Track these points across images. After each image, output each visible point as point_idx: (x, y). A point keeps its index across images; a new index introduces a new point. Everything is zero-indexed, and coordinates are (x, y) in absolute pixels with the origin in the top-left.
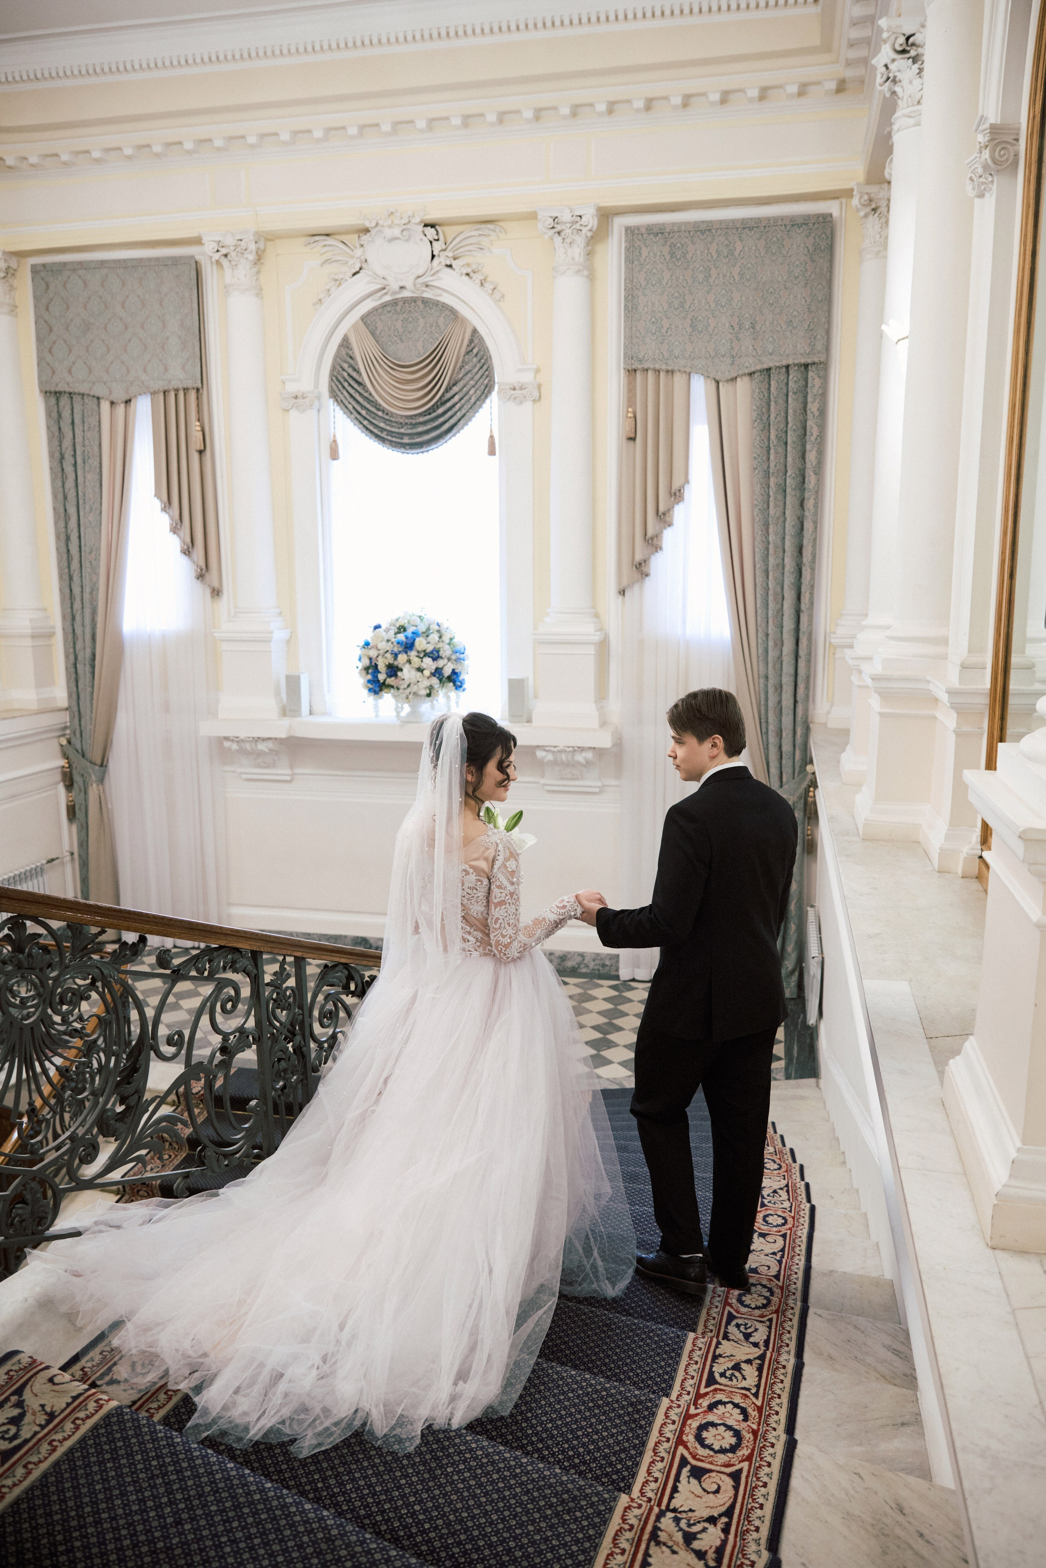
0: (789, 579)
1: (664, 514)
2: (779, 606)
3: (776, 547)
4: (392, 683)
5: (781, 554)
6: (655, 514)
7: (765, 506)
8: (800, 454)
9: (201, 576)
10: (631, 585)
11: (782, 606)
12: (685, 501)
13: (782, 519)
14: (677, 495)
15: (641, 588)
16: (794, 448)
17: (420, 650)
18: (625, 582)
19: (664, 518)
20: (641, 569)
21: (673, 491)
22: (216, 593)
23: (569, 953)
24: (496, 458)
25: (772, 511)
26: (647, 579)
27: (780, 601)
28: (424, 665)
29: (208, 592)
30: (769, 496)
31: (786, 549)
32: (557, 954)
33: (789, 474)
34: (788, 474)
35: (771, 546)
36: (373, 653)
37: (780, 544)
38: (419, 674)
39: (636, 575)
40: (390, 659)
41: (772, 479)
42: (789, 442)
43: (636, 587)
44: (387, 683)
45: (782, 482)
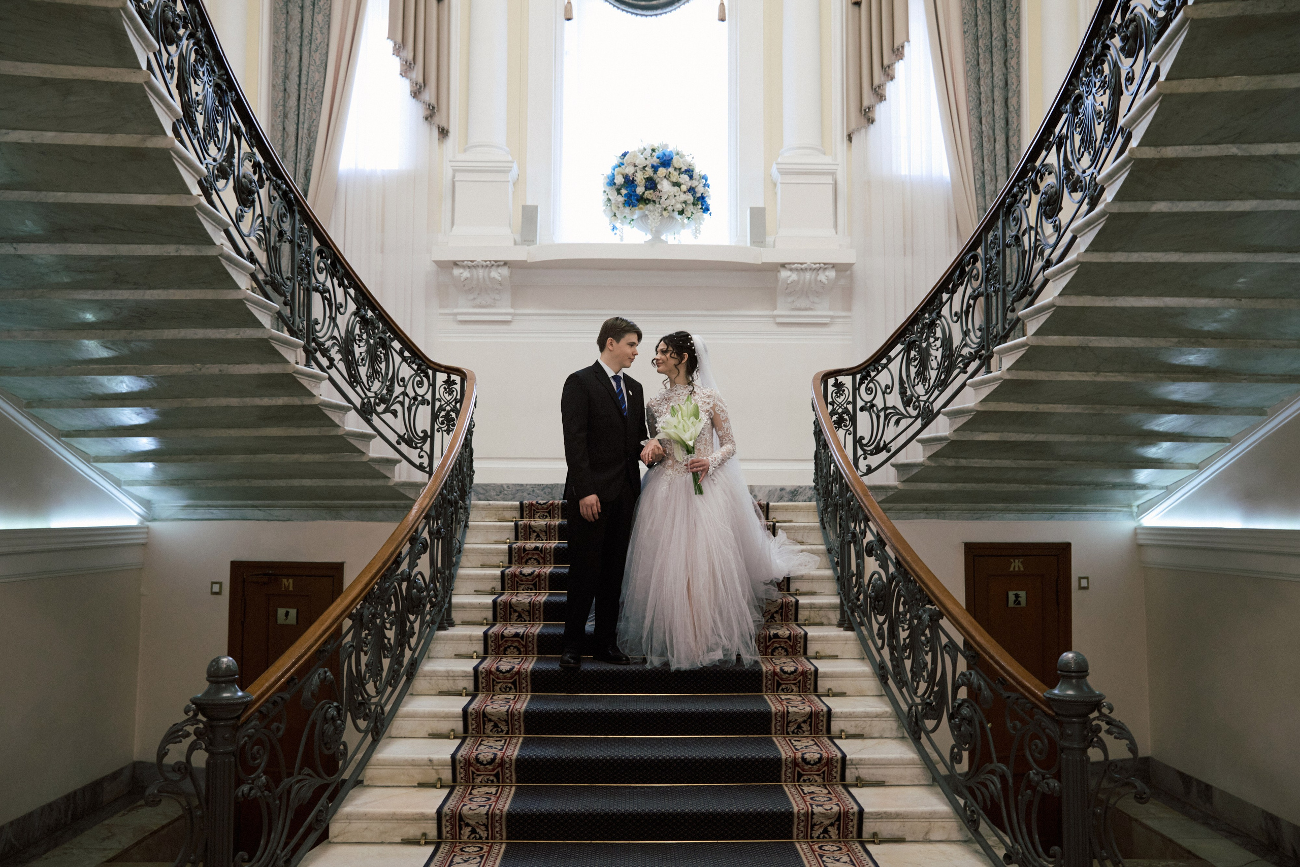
0: (999, 124)
1: (889, 67)
2: (992, 148)
3: (987, 97)
4: (649, 197)
5: (991, 104)
6: (880, 68)
7: (975, 63)
8: (1002, 22)
9: (429, 118)
10: (858, 130)
11: (995, 148)
12: (905, 58)
13: (990, 75)
14: (898, 53)
15: (866, 132)
16: (999, 16)
17: (676, 166)
18: (853, 126)
19: (888, 72)
20: (867, 116)
21: (896, 46)
22: (444, 132)
23: (800, 487)
24: (726, 23)
25: (982, 67)
26: (872, 126)
27: (993, 143)
28: (681, 181)
29: (436, 132)
30: (978, 54)
31: (996, 98)
32: (788, 489)
33: (995, 35)
34: (993, 38)
35: (983, 95)
36: (629, 170)
37: (989, 94)
38: (677, 188)
39: (864, 121)
40: (649, 172)
41: (980, 41)
42: (993, 10)
43: (863, 131)
44: (645, 196)
45: (989, 44)
